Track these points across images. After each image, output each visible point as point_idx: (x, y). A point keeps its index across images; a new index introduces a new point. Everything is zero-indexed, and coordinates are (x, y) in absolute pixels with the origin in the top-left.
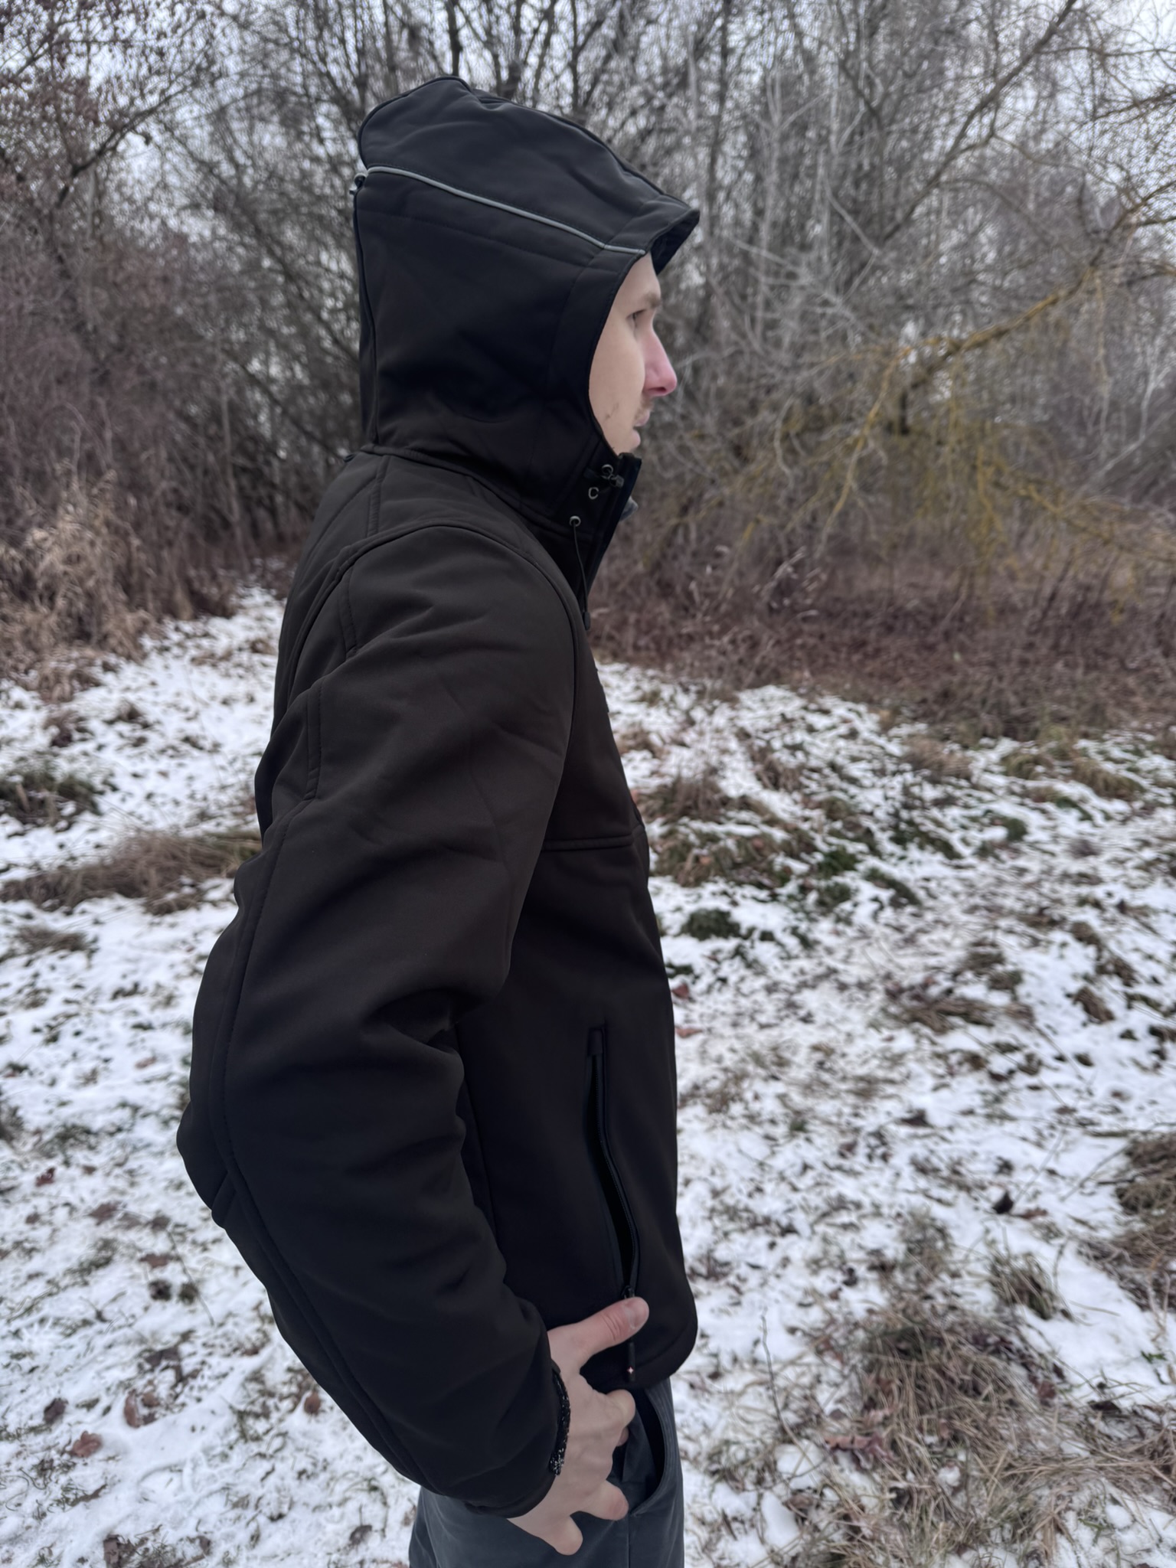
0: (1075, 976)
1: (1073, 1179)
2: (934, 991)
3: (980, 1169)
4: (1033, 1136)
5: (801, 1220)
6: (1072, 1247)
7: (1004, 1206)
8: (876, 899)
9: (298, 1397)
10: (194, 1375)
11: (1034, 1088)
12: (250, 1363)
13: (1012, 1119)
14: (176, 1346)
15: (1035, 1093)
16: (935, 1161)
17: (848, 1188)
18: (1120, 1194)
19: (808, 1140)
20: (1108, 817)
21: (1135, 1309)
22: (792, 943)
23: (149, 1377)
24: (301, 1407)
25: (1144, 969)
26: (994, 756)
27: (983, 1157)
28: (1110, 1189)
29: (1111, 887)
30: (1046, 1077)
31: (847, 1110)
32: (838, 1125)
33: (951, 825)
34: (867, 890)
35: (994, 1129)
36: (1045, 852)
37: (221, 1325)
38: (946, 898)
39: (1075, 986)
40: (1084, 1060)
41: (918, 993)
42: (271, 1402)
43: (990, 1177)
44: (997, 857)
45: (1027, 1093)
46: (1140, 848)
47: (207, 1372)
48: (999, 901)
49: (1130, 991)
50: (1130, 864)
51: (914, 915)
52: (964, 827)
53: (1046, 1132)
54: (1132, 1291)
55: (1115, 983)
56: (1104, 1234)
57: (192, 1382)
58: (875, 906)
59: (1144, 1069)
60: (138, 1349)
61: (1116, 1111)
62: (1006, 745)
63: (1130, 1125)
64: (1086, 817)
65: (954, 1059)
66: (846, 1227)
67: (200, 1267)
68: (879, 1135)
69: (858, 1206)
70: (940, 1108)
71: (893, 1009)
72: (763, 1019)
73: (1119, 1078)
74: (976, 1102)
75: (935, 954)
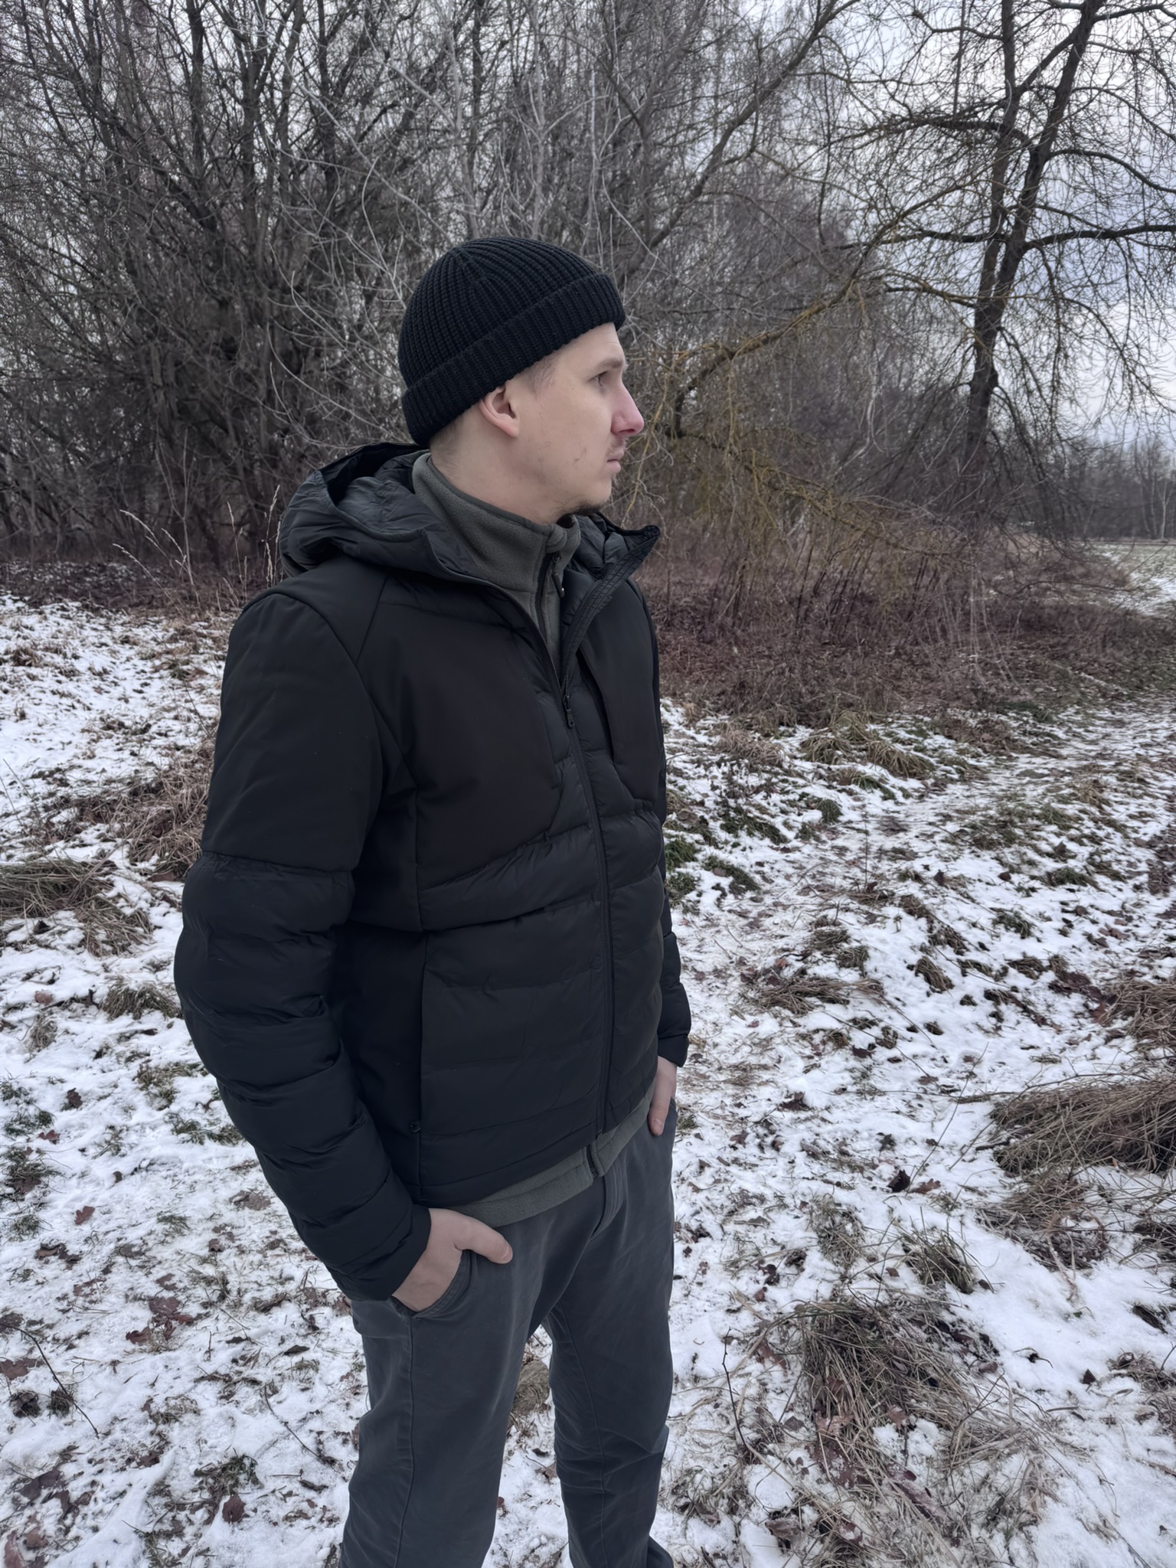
0: (912, 948)
1: (951, 1147)
2: (788, 973)
3: (864, 1148)
4: (904, 1109)
5: (710, 1222)
6: (970, 1217)
7: (900, 1183)
9: (212, 1505)
10: (85, 1499)
11: (895, 1060)
12: (152, 1474)
13: (883, 1093)
14: (56, 1468)
15: (897, 1065)
16: (822, 1143)
17: (747, 1181)
18: (999, 1157)
19: (698, 1136)
20: (907, 795)
21: (1045, 1270)
23: (28, 1512)
24: (219, 1516)
25: (972, 937)
26: (795, 742)
27: (865, 1134)
28: (989, 1153)
29: (926, 861)
30: (904, 1048)
31: (728, 1101)
32: (724, 1118)
33: (773, 810)
34: (709, 879)
35: (867, 1105)
36: (859, 831)
37: (107, 1434)
38: (780, 881)
39: (915, 958)
40: (934, 1029)
41: (773, 975)
42: (182, 1516)
43: (875, 1154)
44: (818, 839)
45: (888, 1065)
46: (944, 822)
47: (100, 1494)
48: (829, 880)
49: (963, 958)
50: (937, 838)
52: (783, 812)
53: (914, 1103)
54: (1035, 1252)
55: (949, 952)
56: (994, 1199)
57: (84, 1510)
58: (718, 893)
59: (987, 1032)
60: (9, 1480)
61: (971, 1075)
62: (803, 733)
63: (989, 1088)
64: (888, 796)
65: (817, 1038)
66: (756, 1222)
67: (69, 1369)
68: (766, 1123)
69: (762, 1199)
70: (816, 1088)
71: (751, 994)
73: (967, 1043)
74: (847, 1079)
75: (782, 937)
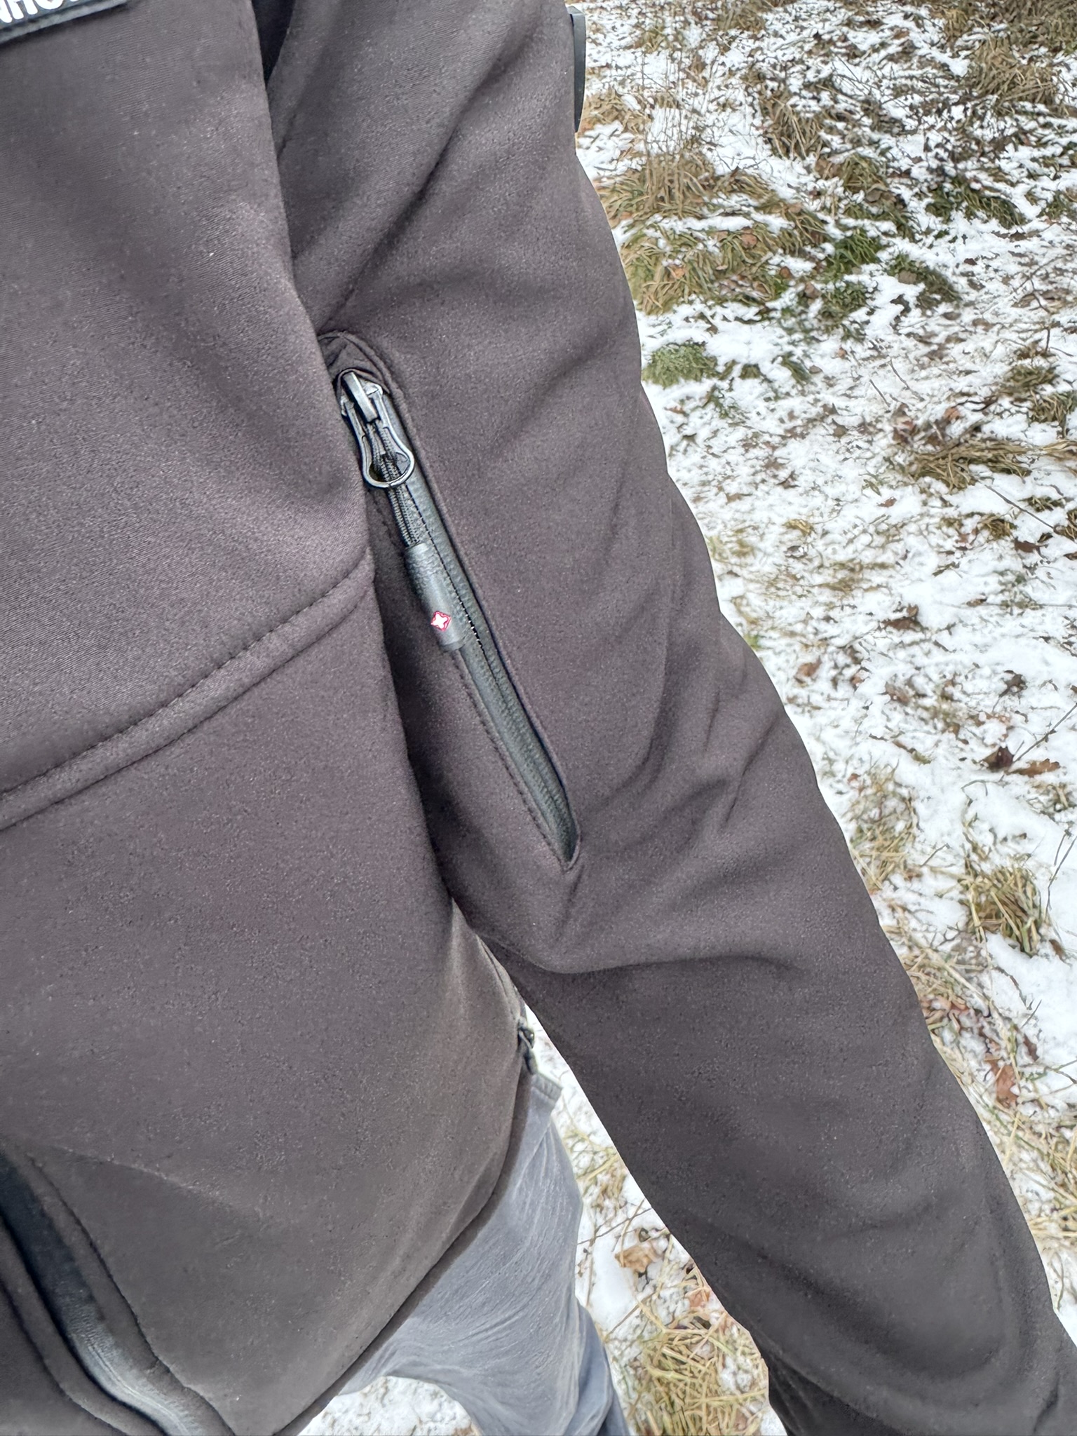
8: (899, 300)
22: (782, 376)
51: (946, 316)
72: (732, 488)
